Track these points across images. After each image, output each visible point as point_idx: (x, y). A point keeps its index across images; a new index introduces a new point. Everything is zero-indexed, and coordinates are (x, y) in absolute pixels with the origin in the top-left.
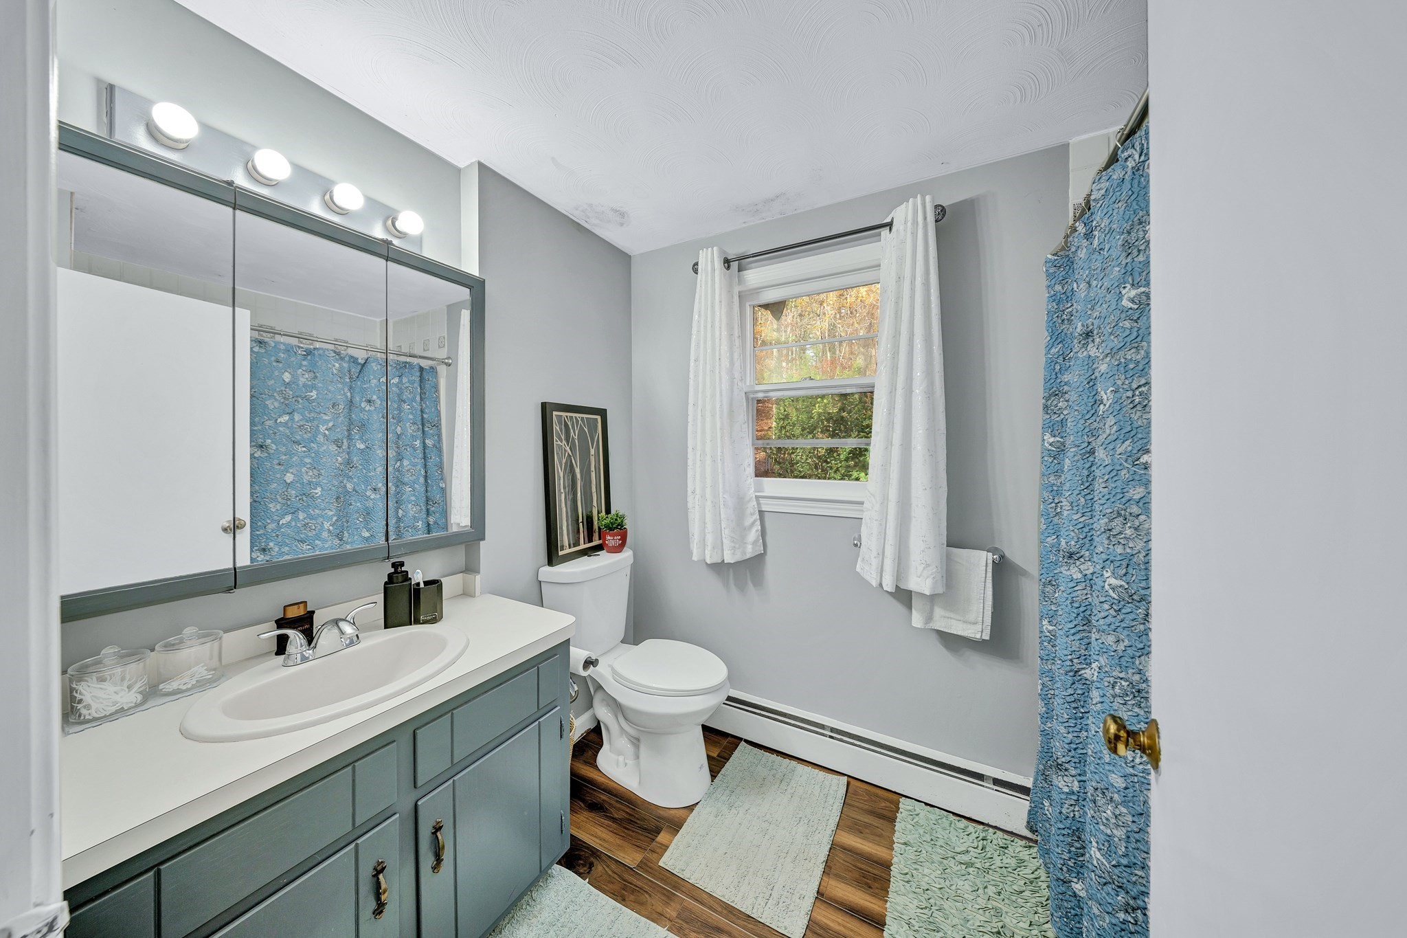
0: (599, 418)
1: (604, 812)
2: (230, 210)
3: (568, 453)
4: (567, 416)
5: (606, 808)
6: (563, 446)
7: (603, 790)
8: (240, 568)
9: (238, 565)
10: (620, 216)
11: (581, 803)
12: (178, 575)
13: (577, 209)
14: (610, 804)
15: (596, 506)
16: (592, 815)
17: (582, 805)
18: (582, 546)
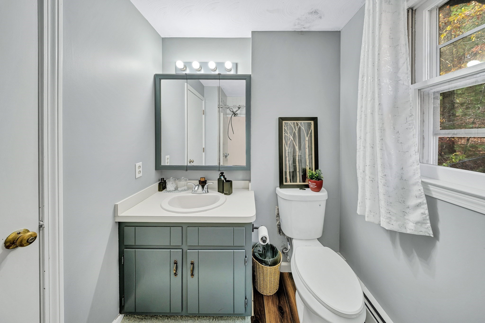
0: (312, 122)
1: (282, 317)
2: (186, 80)
3: (291, 139)
4: (291, 123)
5: (284, 317)
6: (289, 136)
7: (290, 306)
8: (188, 166)
9: (188, 165)
10: (316, 14)
11: (278, 301)
12: (179, 165)
13: (295, 25)
14: (287, 317)
15: (308, 165)
16: (277, 313)
17: (278, 304)
18: (298, 183)
